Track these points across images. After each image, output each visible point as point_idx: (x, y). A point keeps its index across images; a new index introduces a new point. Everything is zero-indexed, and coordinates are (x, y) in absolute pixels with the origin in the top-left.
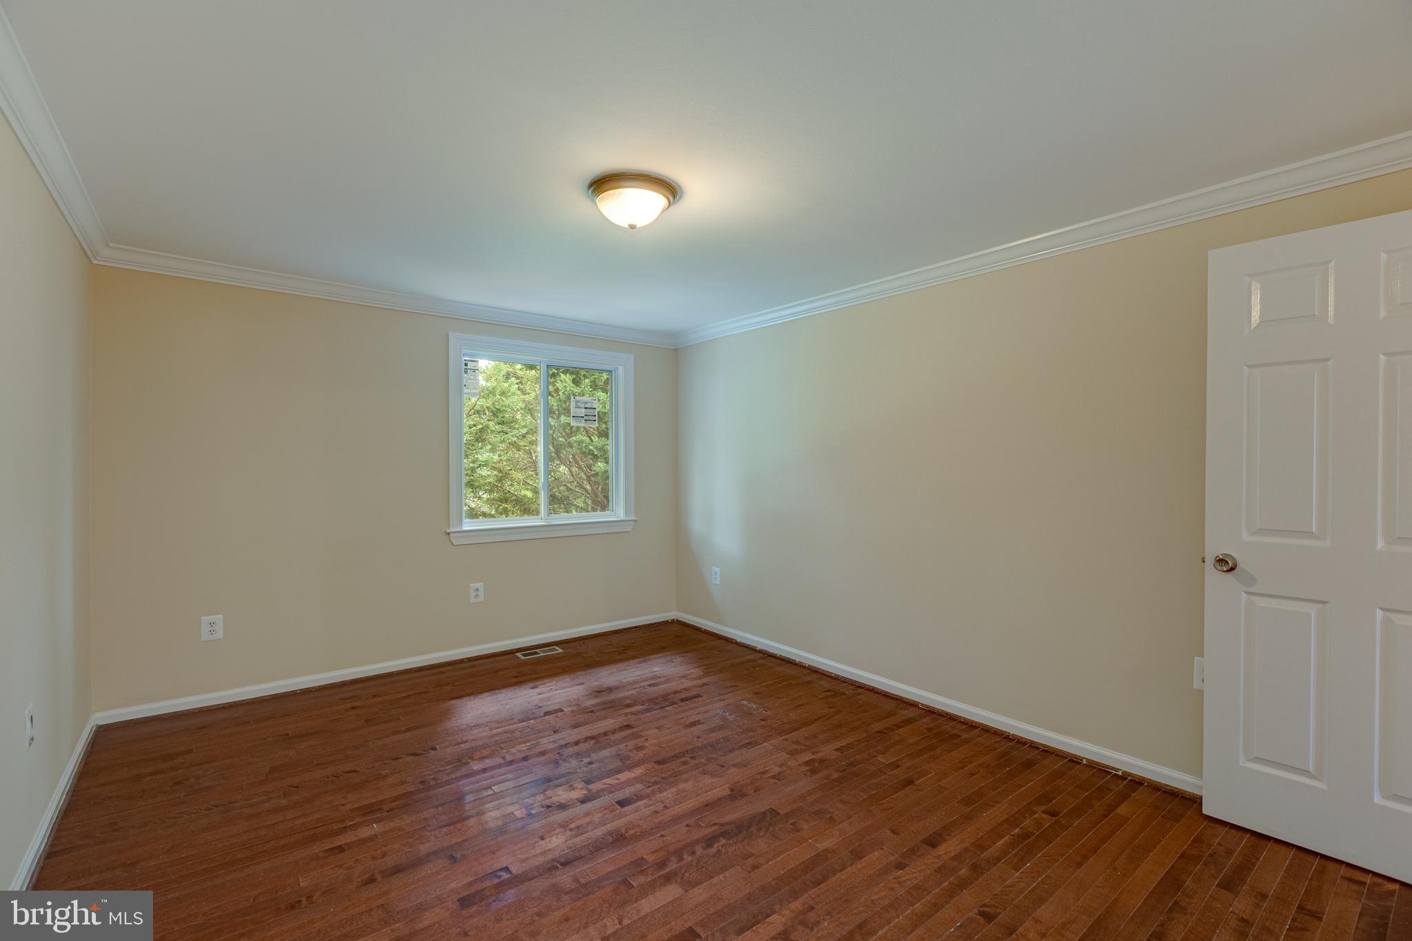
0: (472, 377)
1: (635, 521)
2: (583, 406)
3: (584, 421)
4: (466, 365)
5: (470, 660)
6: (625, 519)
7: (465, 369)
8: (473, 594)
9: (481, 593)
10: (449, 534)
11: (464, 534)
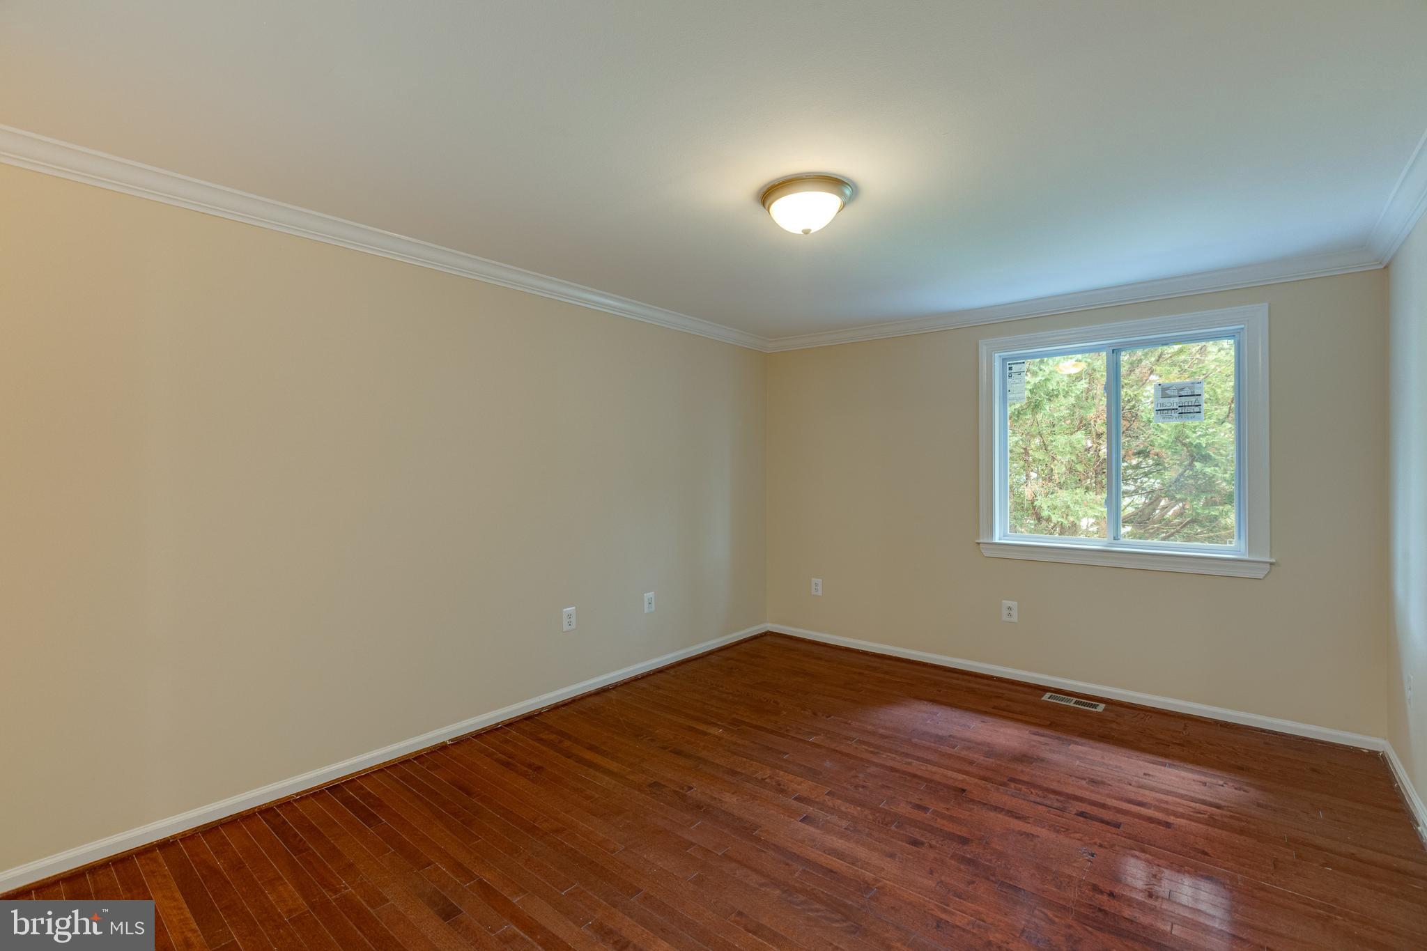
0: (1017, 381)
1: (1271, 564)
2: (1176, 393)
3: (1177, 415)
4: (1010, 369)
5: (1000, 680)
6: (1246, 557)
7: (1010, 373)
8: (1005, 612)
9: (1015, 613)
10: (979, 544)
11: (993, 547)
